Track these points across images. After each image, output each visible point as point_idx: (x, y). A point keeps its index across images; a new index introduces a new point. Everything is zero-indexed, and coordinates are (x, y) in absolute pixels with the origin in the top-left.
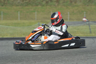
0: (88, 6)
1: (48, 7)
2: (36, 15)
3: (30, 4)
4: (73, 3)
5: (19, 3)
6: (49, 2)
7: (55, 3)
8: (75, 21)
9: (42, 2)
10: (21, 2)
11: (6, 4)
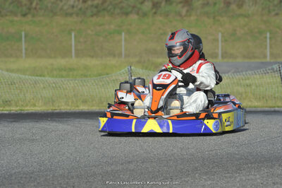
0: (277, 14)
1: (159, 18)
2: (123, 43)
3: (104, 9)
4: (233, 7)
5: (73, 7)
6: (163, 4)
7: (180, 5)
8: (239, 60)
9: (142, 3)
10: (81, 5)
11: (35, 8)
